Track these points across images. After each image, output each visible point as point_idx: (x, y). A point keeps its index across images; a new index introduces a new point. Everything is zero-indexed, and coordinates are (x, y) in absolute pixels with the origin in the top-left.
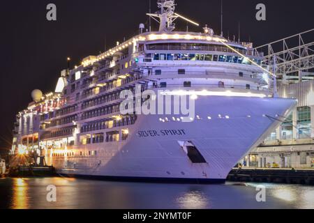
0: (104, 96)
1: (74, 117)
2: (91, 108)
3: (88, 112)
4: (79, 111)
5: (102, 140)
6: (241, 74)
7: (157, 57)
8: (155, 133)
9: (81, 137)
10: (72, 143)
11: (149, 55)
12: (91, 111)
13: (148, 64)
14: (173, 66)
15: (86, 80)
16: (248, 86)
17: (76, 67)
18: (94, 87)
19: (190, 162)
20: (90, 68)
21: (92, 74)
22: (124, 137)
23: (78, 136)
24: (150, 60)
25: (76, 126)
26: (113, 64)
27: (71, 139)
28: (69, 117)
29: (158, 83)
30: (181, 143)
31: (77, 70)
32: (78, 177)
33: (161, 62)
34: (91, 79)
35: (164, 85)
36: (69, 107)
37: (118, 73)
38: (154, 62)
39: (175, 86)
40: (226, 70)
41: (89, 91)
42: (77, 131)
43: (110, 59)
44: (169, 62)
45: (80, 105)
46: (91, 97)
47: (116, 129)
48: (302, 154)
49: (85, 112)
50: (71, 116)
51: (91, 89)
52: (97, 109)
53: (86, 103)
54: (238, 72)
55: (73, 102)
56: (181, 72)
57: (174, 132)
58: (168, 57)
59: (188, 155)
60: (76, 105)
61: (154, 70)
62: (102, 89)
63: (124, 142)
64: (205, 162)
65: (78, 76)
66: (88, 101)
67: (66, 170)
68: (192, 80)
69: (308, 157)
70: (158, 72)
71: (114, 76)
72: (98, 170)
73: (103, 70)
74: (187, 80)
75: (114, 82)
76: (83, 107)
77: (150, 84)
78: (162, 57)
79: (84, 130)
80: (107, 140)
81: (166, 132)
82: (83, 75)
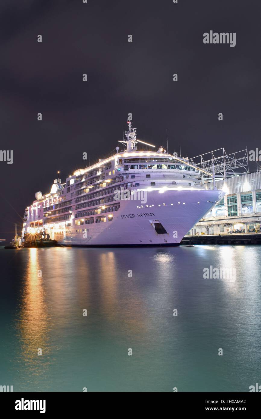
0: (93, 194)
1: (70, 208)
2: (82, 202)
3: (81, 204)
4: (73, 205)
5: (93, 222)
6: (184, 176)
7: (132, 167)
8: (134, 216)
9: (76, 221)
10: (69, 225)
11: (127, 166)
12: (83, 204)
13: (127, 172)
14: (143, 173)
15: (78, 184)
16: (190, 184)
17: (70, 176)
18: (85, 189)
19: (157, 233)
20: (81, 177)
21: (83, 180)
22: (110, 220)
23: (74, 220)
24: (127, 170)
25: (71, 214)
26: (99, 173)
27: (67, 222)
28: (66, 208)
29: (134, 184)
30: (151, 222)
31: (71, 178)
32: (73, 246)
33: (135, 170)
34: (82, 184)
35: (138, 185)
36: (66, 202)
37: (103, 178)
38: (130, 171)
39: (145, 185)
40: (176, 174)
41: (81, 191)
42: (72, 217)
43: (97, 170)
44: (140, 170)
45: (74, 201)
46: (83, 195)
47: (104, 214)
48: (221, 226)
49: (79, 205)
50: (68, 208)
51: (83, 189)
52: (87, 202)
53: (79, 199)
54: (182, 175)
55: (69, 198)
56: (148, 176)
57: (147, 215)
58: (140, 167)
59: (155, 229)
60: (71, 200)
61: (130, 176)
62: (90, 190)
63: (110, 223)
64: (167, 233)
65: (72, 182)
66: (80, 197)
67: (65, 242)
68: (156, 181)
69: (225, 228)
70: (133, 177)
71: (100, 181)
72: (90, 241)
73: (92, 177)
74: (153, 181)
75: (100, 185)
76: (76, 202)
77: (129, 184)
78: (136, 167)
79: (77, 216)
80: (97, 222)
81: (142, 215)
82: (76, 181)
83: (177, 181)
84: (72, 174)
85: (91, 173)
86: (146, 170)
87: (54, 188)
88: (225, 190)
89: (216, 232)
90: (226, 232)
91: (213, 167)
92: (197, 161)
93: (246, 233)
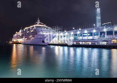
0: (29, 33)
1: (24, 36)
4: (24, 35)
5: (29, 39)
7: (38, 28)
15: (26, 31)
16: (50, 33)
20: (27, 29)
22: (32, 39)
26: (31, 29)
27: (23, 39)
30: (41, 40)
32: (24, 44)
33: (39, 29)
34: (27, 31)
35: (39, 32)
39: (41, 32)
40: (47, 30)
41: (26, 32)
42: (24, 38)
43: (30, 28)
44: (40, 29)
52: (28, 35)
53: (26, 34)
56: (42, 30)
57: (41, 38)
58: (40, 28)
59: (42, 42)
64: (45, 43)
65: (24, 30)
67: (22, 43)
68: (43, 32)
72: (28, 43)
73: (29, 30)
75: (31, 31)
79: (25, 38)
81: (39, 38)
83: (48, 32)
84: (25, 28)
85: (29, 28)
86: (41, 29)
87: (20, 31)
89: (55, 43)
90: (57, 43)
91: (55, 30)
92: (52, 28)
93: (61, 44)
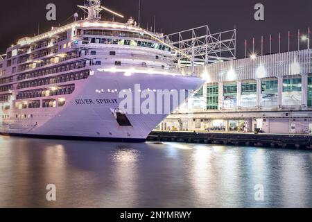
0: (41, 70)
1: (10, 86)
2: (27, 80)
3: (24, 82)
4: (15, 82)
5: (38, 106)
6: (157, 57)
7: (93, 41)
8: (91, 101)
9: (17, 103)
10: (7, 108)
11: (87, 39)
12: (27, 82)
13: (86, 46)
14: (106, 49)
15: (23, 57)
16: (163, 66)
17: (13, 46)
18: (32, 63)
19: (118, 124)
20: (27, 47)
21: (29, 52)
22: (61, 105)
23: (14, 102)
24: (87, 43)
25: (11, 94)
26: (51, 45)
27: (5, 104)
28: (4, 86)
29: (94, 62)
30: (113, 111)
31: (14, 48)
32: (12, 135)
33: (97, 45)
34: (27, 56)
35: (99, 63)
36: (5, 78)
37: (56, 52)
38: (91, 45)
39: (109, 64)
40: (147, 54)
41: (25, 66)
42: (13, 98)
43: (48, 40)
44: (103, 46)
45: (16, 77)
46: (30, 70)
47: (53, 97)
48: (198, 121)
49: (22, 83)
50: (7, 86)
51: (28, 64)
52: (33, 81)
53: (21, 76)
54: (155, 55)
55: (9, 74)
56: (113, 53)
57: (108, 101)
58: (103, 41)
59: (117, 119)
60: (12, 76)
61: (90, 51)
62: (38, 65)
63: (61, 108)
64: (130, 125)
65: (14, 53)
66: (25, 74)
68: (122, 60)
69: (202, 123)
70: (94, 53)
71: (52, 55)
72: (33, 130)
73: (41, 50)
74: (118, 60)
75: (51, 59)
76: (18, 79)
77: (88, 62)
78: (98, 40)
79: (19, 97)
80: (44, 106)
81: (101, 101)
82: (20, 53)
83: (148, 62)
84: (15, 44)
85: (40, 43)
86: (110, 46)
88: (206, 77)
89: (191, 128)
90: (203, 129)
91: (193, 48)
92: (174, 39)
93: (227, 132)
